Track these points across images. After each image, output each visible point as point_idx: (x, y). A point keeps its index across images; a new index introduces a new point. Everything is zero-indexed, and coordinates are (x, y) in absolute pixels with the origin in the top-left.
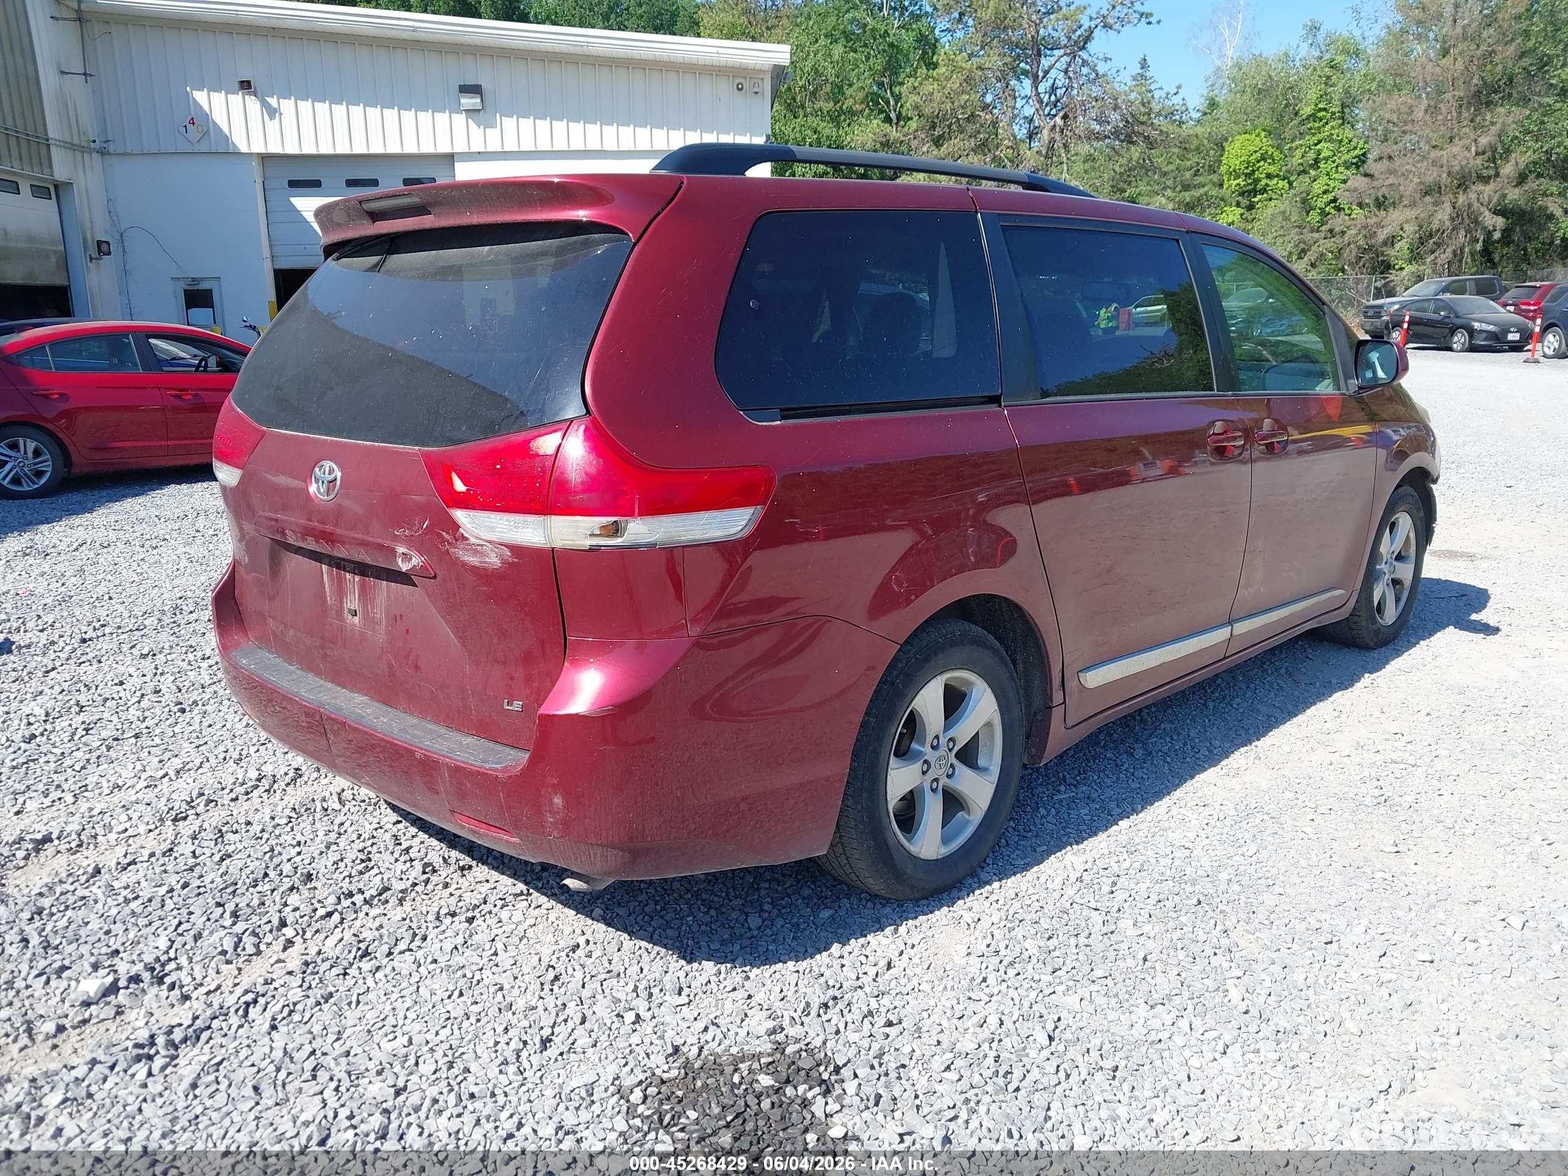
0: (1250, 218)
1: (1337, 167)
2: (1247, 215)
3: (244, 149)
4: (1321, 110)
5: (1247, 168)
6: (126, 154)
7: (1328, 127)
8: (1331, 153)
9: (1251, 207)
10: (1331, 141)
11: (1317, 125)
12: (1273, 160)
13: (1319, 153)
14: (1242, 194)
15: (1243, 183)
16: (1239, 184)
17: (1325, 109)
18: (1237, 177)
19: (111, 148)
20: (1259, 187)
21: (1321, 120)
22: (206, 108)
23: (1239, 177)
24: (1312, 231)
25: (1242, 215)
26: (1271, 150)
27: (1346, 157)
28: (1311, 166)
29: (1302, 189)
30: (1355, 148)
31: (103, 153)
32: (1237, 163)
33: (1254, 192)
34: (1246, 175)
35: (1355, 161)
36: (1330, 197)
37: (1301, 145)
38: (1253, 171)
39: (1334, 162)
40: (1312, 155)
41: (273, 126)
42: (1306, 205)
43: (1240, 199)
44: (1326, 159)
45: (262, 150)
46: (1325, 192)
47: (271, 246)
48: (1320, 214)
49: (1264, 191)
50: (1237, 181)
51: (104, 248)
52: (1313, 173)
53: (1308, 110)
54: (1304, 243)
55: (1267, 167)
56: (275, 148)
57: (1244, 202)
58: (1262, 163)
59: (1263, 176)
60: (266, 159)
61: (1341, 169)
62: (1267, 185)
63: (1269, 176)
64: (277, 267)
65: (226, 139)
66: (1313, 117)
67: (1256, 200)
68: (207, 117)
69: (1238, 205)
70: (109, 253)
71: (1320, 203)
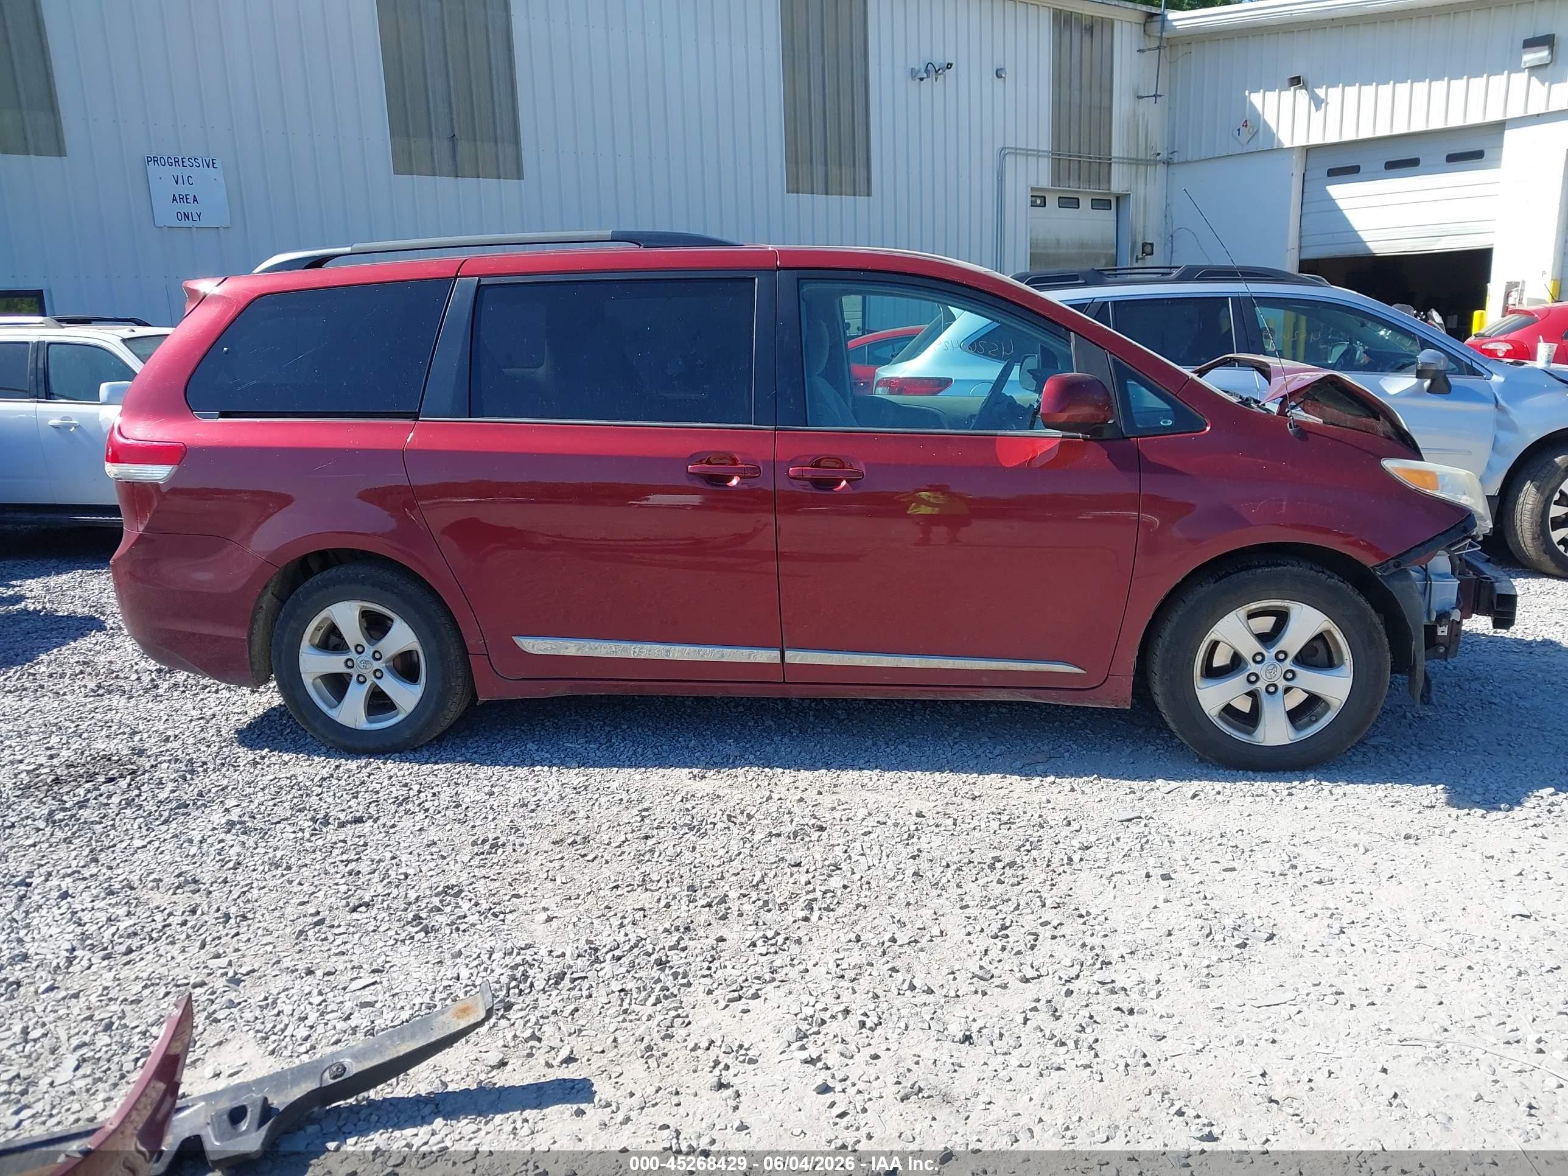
3: (1287, 144)
6: (1186, 162)
19: (1176, 158)
22: (1259, 107)
31: (1168, 163)
41: (1317, 116)
45: (1304, 143)
47: (1301, 237)
51: (1148, 249)
56: (1316, 139)
60: (1309, 151)
64: (1303, 257)
65: (1271, 135)
68: (1258, 117)
70: (1152, 254)
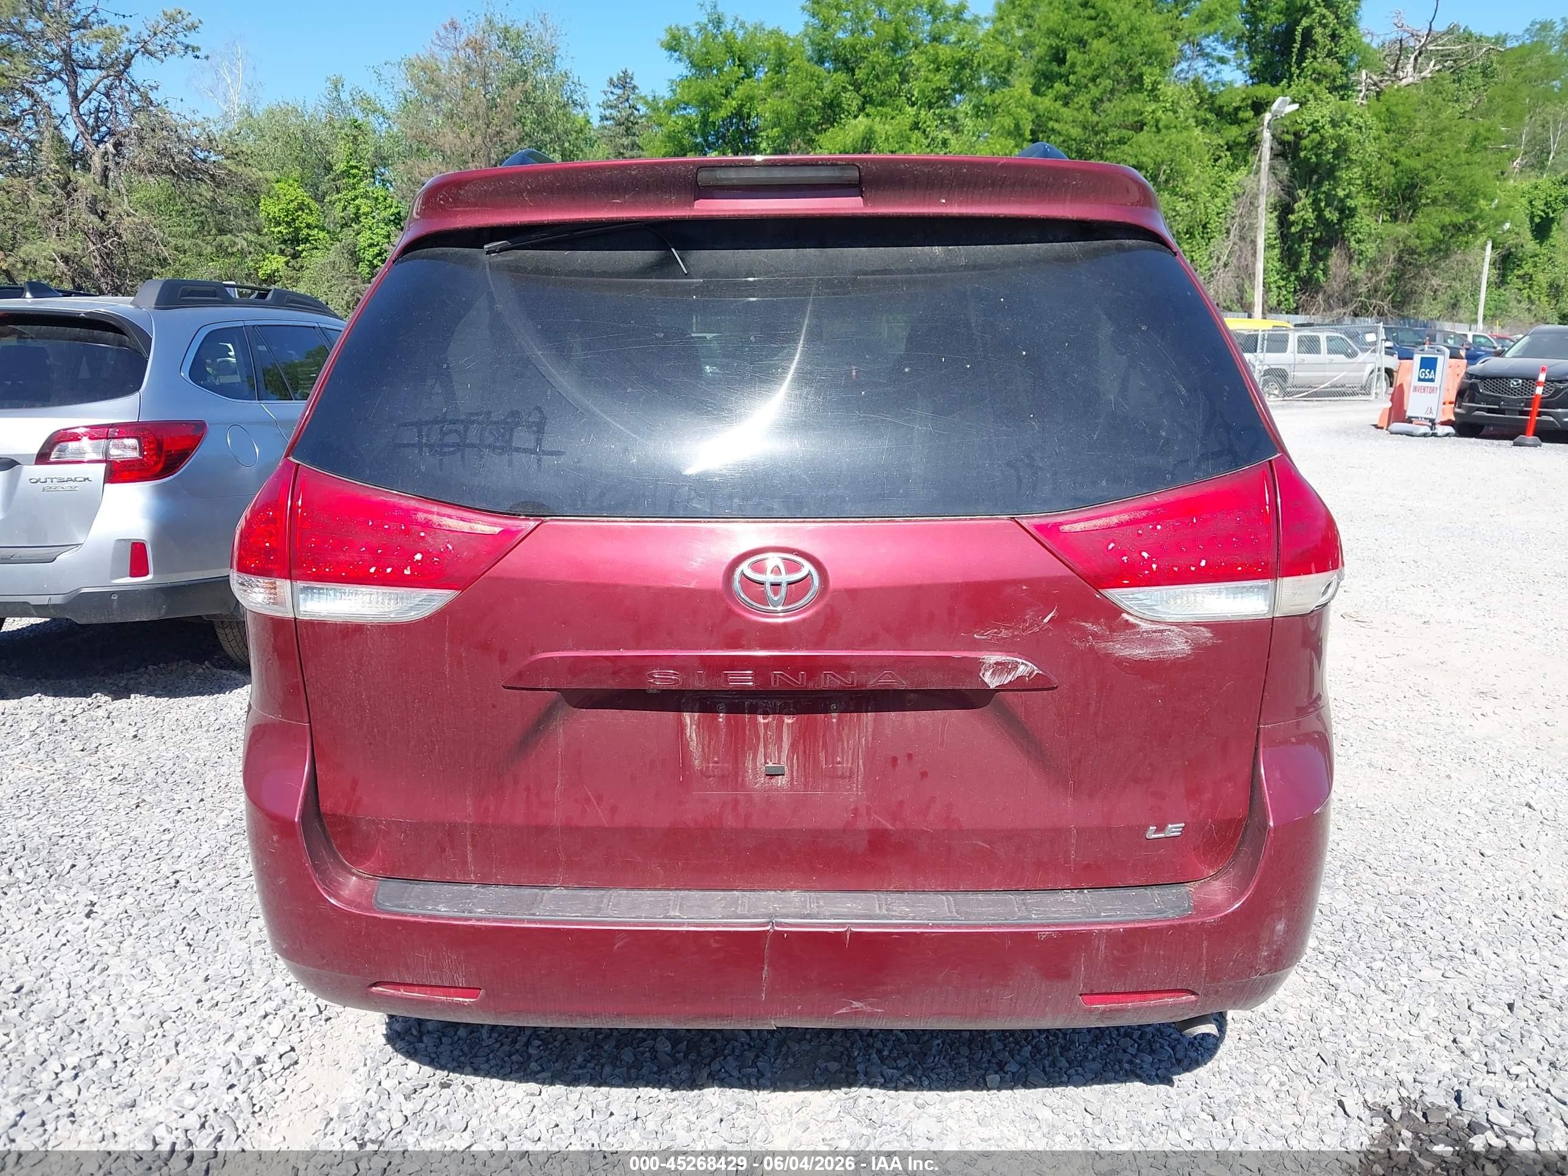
0: (297, 266)
1: (378, 222)
2: (292, 263)
4: (352, 167)
5: (287, 216)
7: (362, 184)
8: (369, 209)
9: (295, 256)
10: (367, 198)
11: (351, 181)
12: (311, 210)
13: (358, 208)
14: (284, 242)
15: (285, 231)
16: (280, 232)
17: (356, 167)
18: (278, 224)
20: (301, 236)
21: (355, 177)
23: (280, 225)
24: (364, 282)
25: (287, 263)
26: (307, 201)
27: (385, 214)
28: (353, 220)
29: (349, 241)
30: (391, 206)
32: (276, 210)
33: (296, 241)
34: (288, 223)
35: (392, 218)
36: (376, 250)
37: (340, 200)
38: (294, 220)
39: (373, 218)
40: (351, 209)
42: (355, 258)
43: (283, 247)
44: (366, 214)
46: (371, 245)
48: (369, 266)
49: (306, 240)
50: (279, 229)
52: (356, 227)
53: (341, 167)
54: (359, 292)
55: (306, 218)
57: (289, 250)
58: (300, 213)
59: (303, 225)
61: (382, 225)
62: (308, 235)
63: (308, 226)
66: (346, 174)
67: (300, 248)
69: (282, 252)
71: (369, 254)
